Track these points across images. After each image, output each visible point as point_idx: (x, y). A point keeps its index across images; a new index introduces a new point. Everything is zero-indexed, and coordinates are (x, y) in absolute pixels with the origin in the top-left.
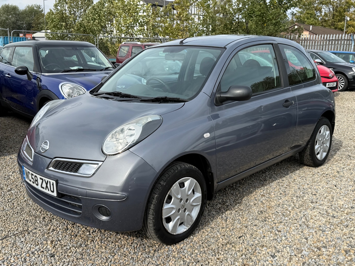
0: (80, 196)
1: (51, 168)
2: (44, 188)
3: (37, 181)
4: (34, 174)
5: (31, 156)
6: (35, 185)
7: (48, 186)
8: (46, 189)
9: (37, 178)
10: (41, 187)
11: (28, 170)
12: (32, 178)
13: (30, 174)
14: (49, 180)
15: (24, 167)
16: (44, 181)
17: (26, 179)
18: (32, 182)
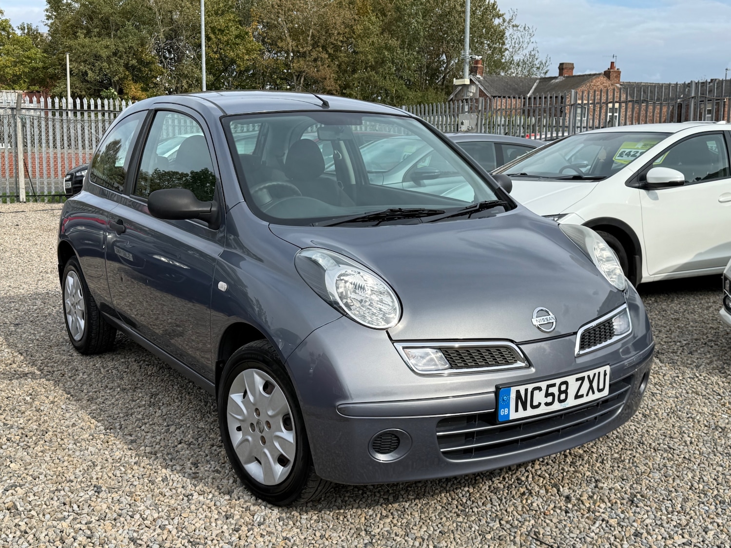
1: (582, 352)
2: (582, 396)
3: (566, 392)
4: (558, 381)
5: (510, 358)
6: (557, 406)
7: (593, 384)
8: (587, 395)
9: (566, 383)
10: (577, 397)
11: (530, 387)
12: (547, 395)
13: (540, 389)
14: (596, 371)
15: (512, 388)
16: (586, 379)
17: (513, 416)
18: (543, 406)
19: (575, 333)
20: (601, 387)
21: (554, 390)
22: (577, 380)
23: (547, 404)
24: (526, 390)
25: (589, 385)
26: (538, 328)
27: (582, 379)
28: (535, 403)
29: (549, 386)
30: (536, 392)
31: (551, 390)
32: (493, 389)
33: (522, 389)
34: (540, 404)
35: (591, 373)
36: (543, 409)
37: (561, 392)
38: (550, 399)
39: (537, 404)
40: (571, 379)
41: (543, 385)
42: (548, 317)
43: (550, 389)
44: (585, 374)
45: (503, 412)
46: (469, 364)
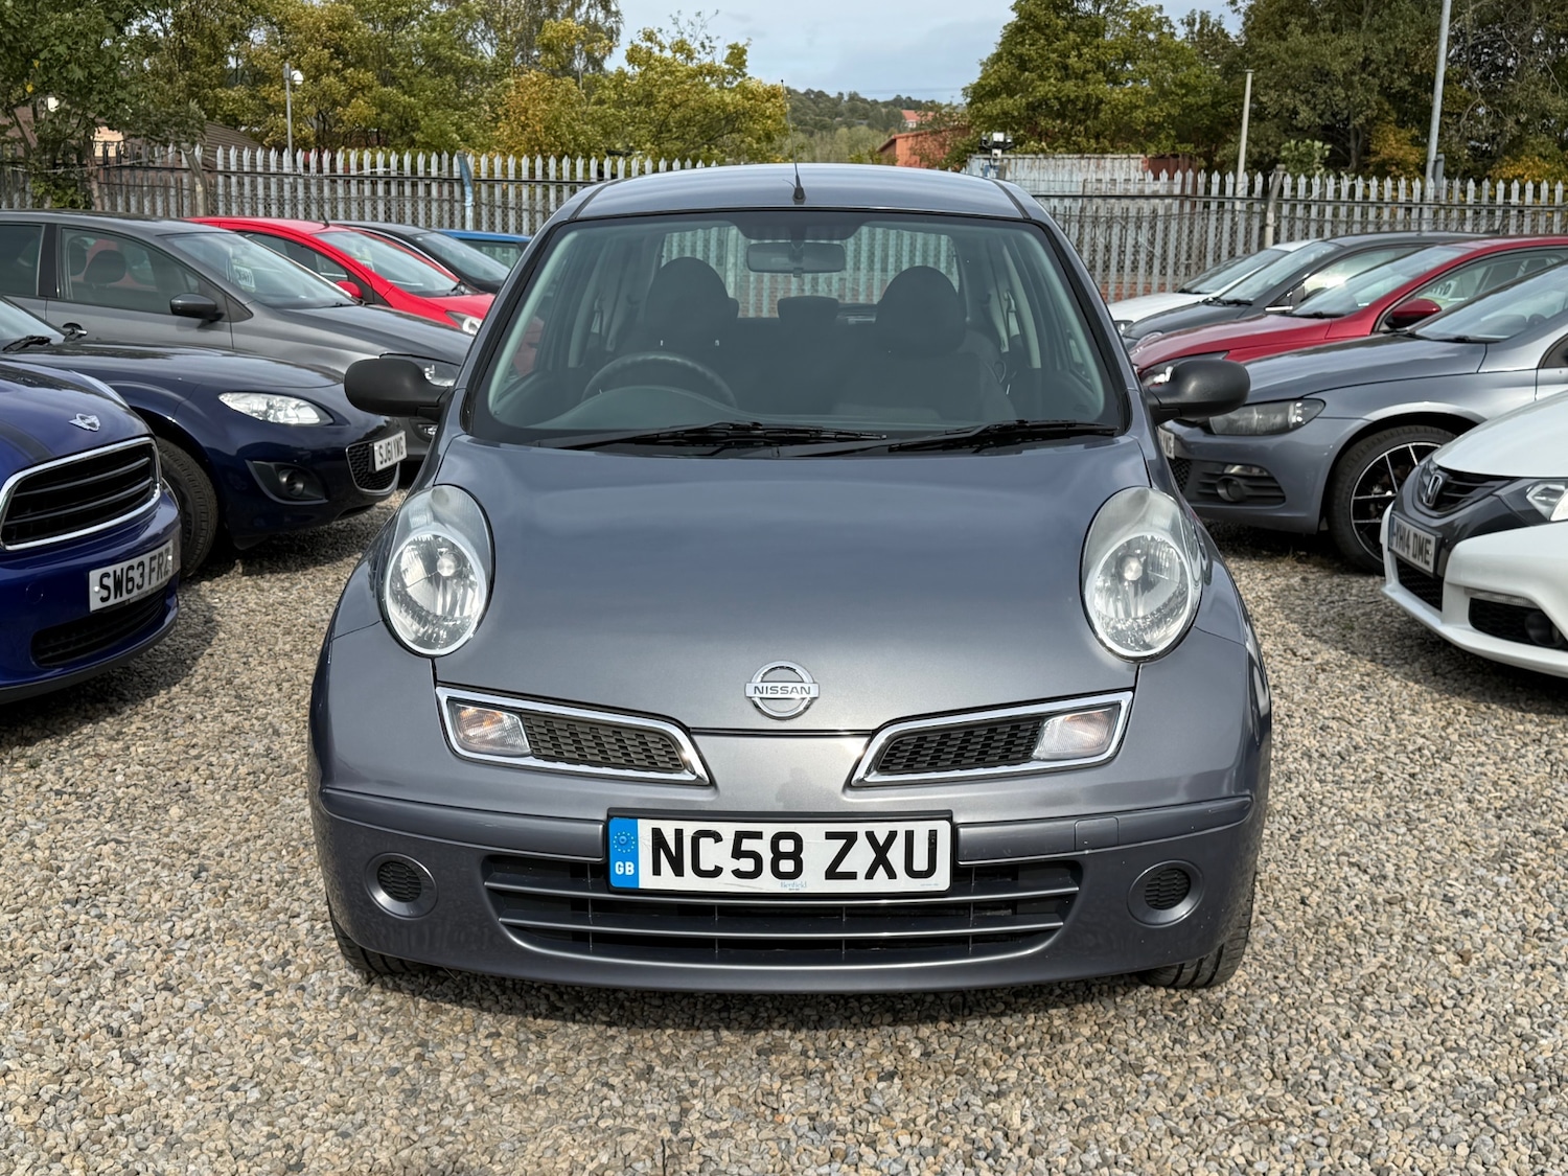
0: (1087, 852)
1: (874, 778)
2: (852, 876)
3: (796, 856)
4: (770, 830)
5: (661, 759)
6: (767, 883)
7: (889, 855)
8: (870, 875)
9: (797, 839)
10: (832, 873)
11: (690, 828)
12: (738, 853)
13: (717, 837)
14: (901, 828)
15: (639, 821)
16: (862, 841)
17: (647, 881)
18: (727, 876)
19: (872, 734)
20: (920, 863)
21: (763, 848)
22: (830, 836)
23: (738, 873)
24: (679, 833)
25: (872, 855)
26: (757, 706)
27: (851, 838)
28: (705, 865)
29: (740, 837)
30: (706, 844)
31: (747, 845)
32: (602, 816)
33: (668, 829)
34: (717, 872)
35: (881, 831)
36: (726, 883)
37: (778, 856)
38: (747, 865)
39: (712, 868)
40: (812, 833)
41: (728, 830)
42: (799, 686)
43: (744, 841)
44: (861, 829)
45: (620, 869)
46: (566, 754)
